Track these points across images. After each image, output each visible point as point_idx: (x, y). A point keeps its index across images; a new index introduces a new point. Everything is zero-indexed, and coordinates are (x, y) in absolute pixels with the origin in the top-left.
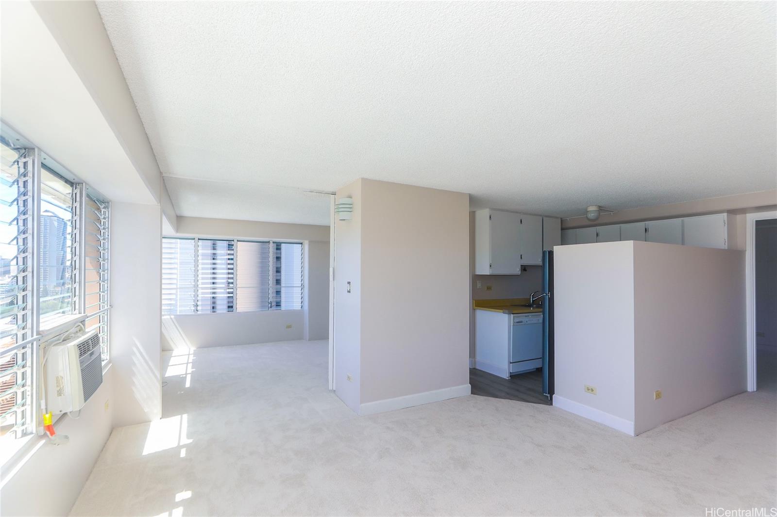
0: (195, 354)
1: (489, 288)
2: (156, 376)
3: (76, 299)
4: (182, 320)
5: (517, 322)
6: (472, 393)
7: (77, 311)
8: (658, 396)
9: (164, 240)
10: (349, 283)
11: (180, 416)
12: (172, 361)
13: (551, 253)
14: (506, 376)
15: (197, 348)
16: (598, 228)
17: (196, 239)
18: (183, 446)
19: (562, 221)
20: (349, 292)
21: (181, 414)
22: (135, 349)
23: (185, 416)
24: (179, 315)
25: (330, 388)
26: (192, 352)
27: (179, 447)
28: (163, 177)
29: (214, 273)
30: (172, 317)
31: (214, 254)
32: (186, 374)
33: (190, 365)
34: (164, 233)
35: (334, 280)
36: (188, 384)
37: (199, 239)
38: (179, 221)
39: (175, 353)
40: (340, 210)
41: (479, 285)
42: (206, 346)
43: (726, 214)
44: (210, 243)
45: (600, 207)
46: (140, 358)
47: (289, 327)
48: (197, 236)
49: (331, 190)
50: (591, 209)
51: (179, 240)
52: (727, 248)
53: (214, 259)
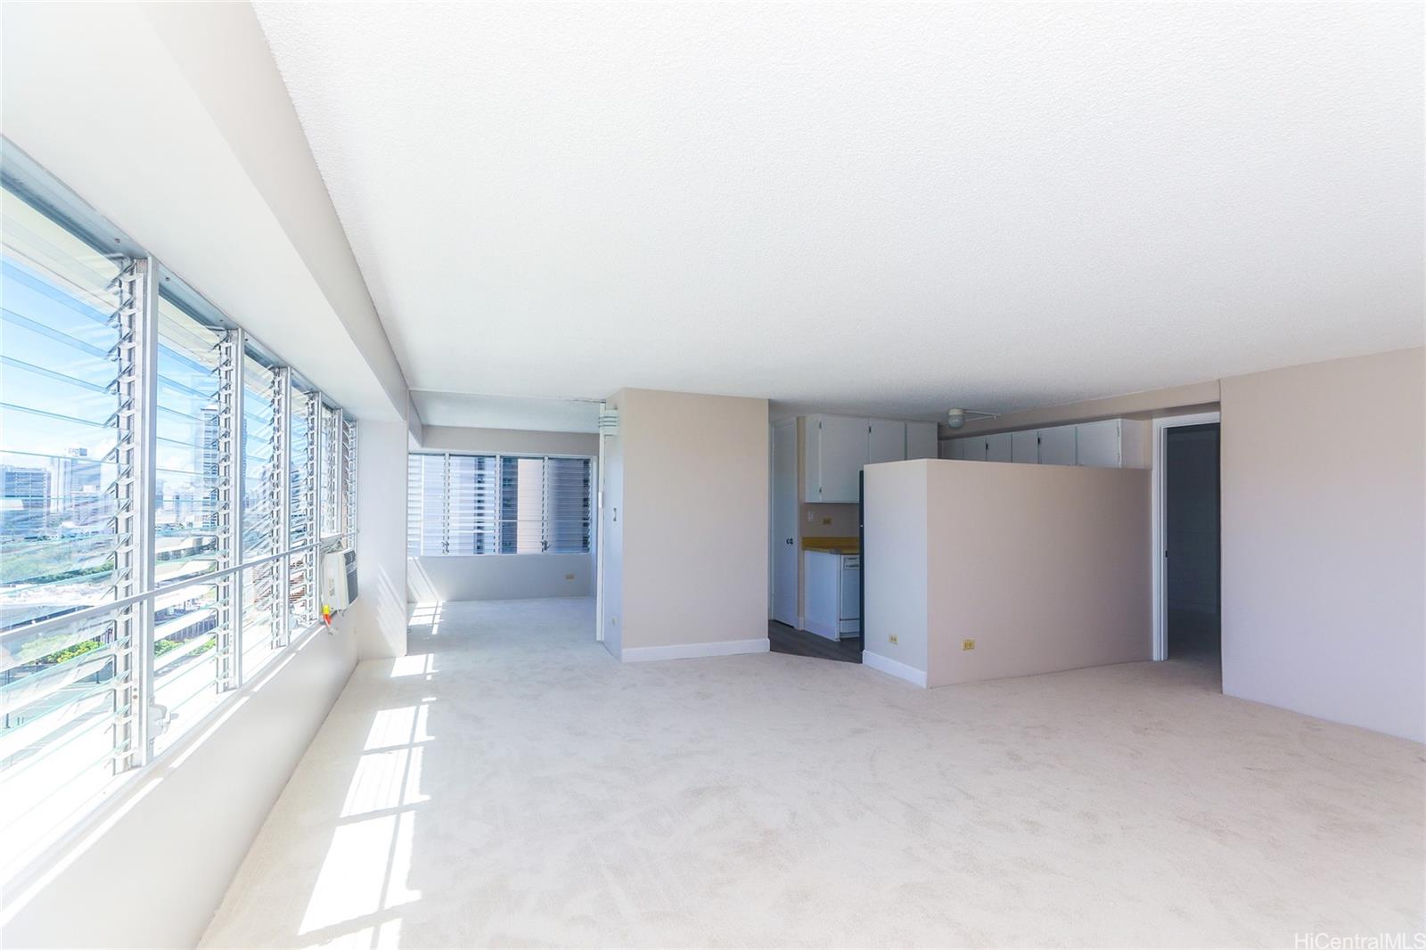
0: (444, 607)
1: (827, 522)
2: (402, 610)
3: (335, 518)
4: (429, 563)
5: (850, 566)
6: (771, 650)
7: (335, 530)
8: (969, 645)
9: (410, 457)
10: (615, 509)
11: (424, 656)
12: (416, 612)
13: (862, 473)
14: (835, 637)
15: (448, 601)
16: (988, 436)
17: (447, 455)
18: (429, 674)
19: (940, 427)
20: (615, 520)
21: (428, 653)
22: (381, 578)
23: (431, 656)
24: (424, 557)
25: (598, 639)
26: (440, 604)
27: (425, 674)
28: (410, 391)
29: (479, 508)
30: (416, 558)
31: (480, 475)
32: (433, 624)
33: (437, 617)
34: (411, 449)
35: (603, 506)
36: (435, 631)
37: (450, 455)
38: (424, 431)
39: (419, 605)
40: (606, 424)
41: (811, 517)
42: (457, 599)
43: (1119, 420)
44: (473, 461)
45: (964, 410)
46: (385, 585)
47: (570, 577)
48: (447, 451)
49: (602, 397)
50: (954, 412)
51: (423, 457)
52: (1120, 466)
53: (479, 482)
